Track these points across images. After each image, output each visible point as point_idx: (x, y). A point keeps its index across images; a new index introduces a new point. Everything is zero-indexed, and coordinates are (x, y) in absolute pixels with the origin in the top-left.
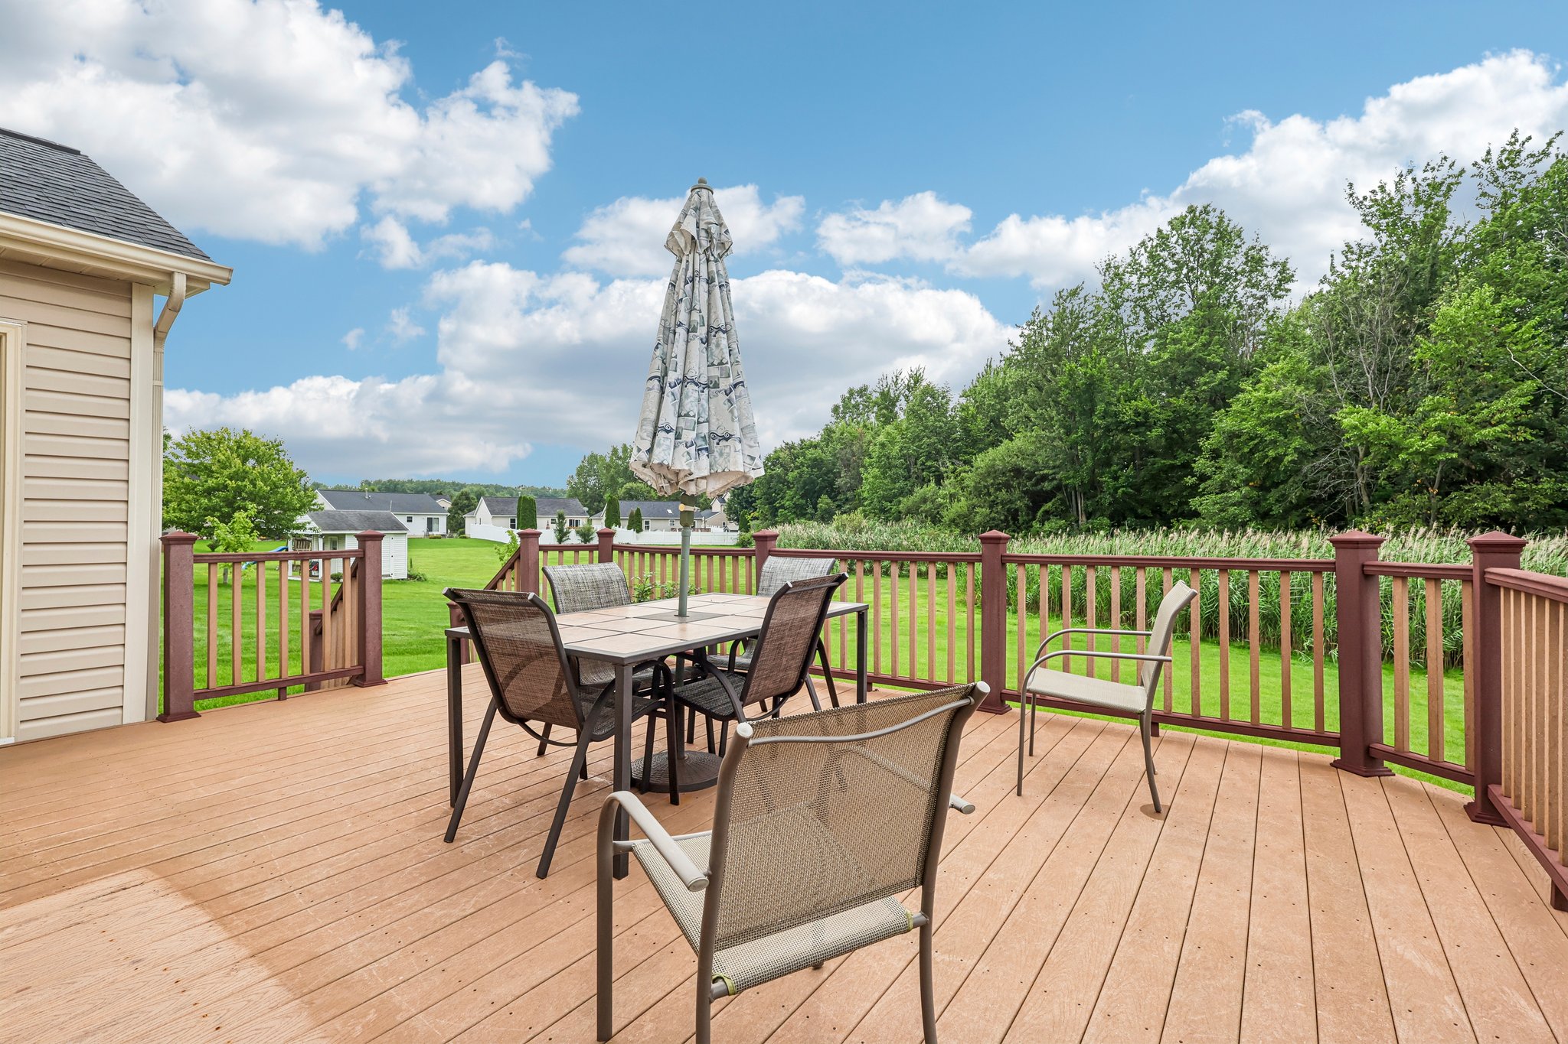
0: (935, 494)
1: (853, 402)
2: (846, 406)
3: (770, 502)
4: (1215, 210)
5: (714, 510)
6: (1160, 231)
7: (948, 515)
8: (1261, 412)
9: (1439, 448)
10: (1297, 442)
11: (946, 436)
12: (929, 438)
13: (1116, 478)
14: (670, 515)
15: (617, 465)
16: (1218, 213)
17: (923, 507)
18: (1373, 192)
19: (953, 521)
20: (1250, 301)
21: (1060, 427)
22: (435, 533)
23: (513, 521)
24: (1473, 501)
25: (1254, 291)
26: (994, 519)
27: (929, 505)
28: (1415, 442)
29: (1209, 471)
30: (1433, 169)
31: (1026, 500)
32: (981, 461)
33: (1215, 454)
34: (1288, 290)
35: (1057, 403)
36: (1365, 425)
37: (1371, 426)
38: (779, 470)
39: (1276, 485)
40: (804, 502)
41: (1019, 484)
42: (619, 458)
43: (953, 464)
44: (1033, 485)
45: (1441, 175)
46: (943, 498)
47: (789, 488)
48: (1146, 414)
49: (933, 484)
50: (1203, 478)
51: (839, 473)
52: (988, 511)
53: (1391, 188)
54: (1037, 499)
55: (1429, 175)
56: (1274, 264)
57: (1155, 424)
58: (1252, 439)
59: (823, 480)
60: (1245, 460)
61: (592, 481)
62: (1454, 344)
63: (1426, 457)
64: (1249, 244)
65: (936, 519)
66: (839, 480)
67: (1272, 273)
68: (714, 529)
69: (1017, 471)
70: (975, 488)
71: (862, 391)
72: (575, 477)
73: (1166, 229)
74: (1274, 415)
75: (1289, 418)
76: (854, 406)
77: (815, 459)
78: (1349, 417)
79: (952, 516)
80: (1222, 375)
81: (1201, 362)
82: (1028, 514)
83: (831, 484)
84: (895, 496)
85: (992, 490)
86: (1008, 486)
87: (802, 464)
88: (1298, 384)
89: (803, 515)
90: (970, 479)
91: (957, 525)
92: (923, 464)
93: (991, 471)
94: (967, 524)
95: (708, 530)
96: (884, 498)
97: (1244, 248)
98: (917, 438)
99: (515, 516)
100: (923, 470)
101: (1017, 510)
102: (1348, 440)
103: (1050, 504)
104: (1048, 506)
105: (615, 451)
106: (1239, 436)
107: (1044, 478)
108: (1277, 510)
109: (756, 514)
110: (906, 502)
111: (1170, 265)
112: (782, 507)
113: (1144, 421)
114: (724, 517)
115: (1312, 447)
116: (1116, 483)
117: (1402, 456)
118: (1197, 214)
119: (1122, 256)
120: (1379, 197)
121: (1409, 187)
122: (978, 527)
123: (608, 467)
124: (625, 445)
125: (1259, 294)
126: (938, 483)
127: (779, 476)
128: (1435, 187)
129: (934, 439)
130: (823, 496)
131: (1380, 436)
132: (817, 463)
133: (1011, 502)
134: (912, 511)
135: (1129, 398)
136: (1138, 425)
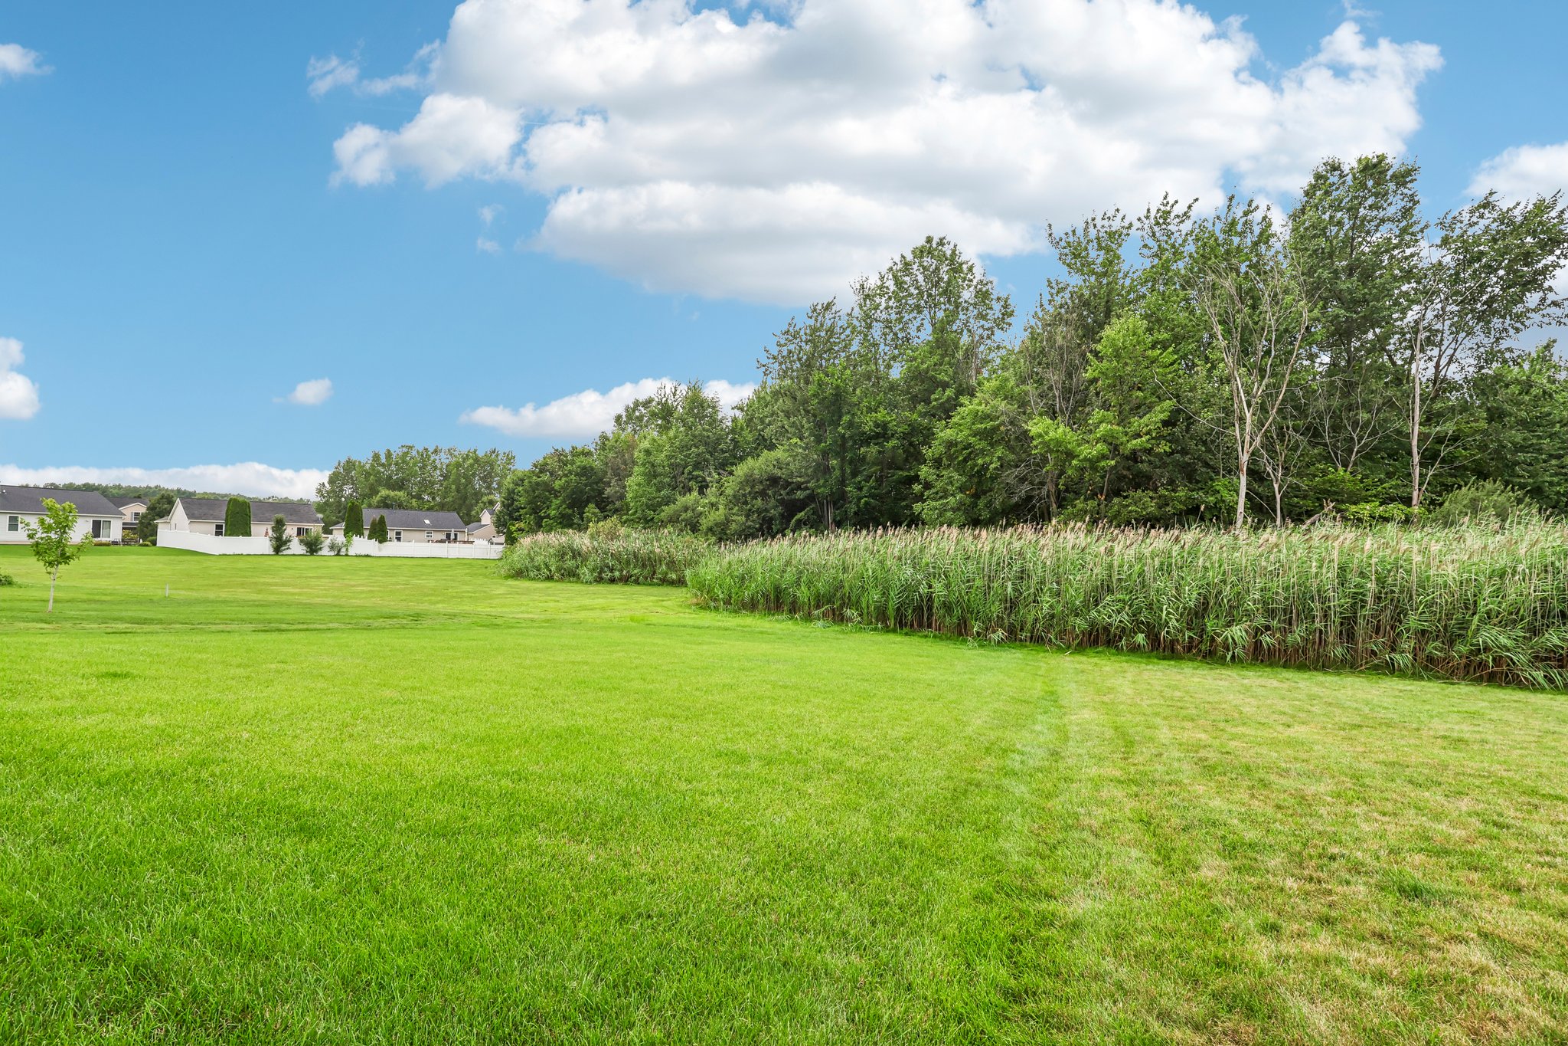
0: (697, 502)
1: (637, 414)
2: (629, 417)
3: (535, 511)
4: (949, 243)
5: (483, 523)
6: (903, 257)
7: (705, 523)
8: (973, 424)
9: (1104, 457)
10: (1000, 451)
11: (713, 446)
12: (697, 447)
13: (860, 489)
14: (427, 526)
15: (379, 472)
16: (952, 246)
17: (684, 516)
18: (1066, 234)
19: (710, 529)
20: (980, 331)
21: (810, 435)
22: (103, 539)
23: (219, 527)
24: (1128, 506)
25: (982, 322)
26: (749, 527)
27: (689, 514)
28: (1087, 451)
29: (933, 478)
30: (1109, 218)
31: (780, 509)
32: (741, 470)
33: (938, 463)
34: (1010, 324)
35: (807, 412)
36: (1047, 433)
37: (1052, 434)
38: (546, 477)
39: (985, 493)
40: (570, 511)
41: (775, 493)
42: (383, 465)
43: (719, 474)
44: (788, 494)
45: (1116, 225)
46: (704, 507)
47: (556, 497)
48: (885, 425)
49: (695, 494)
50: (928, 486)
51: (609, 483)
52: (744, 518)
53: (1080, 232)
54: (791, 508)
55: (1106, 223)
56: (998, 299)
57: (893, 435)
58: (965, 448)
59: (593, 490)
60: (961, 467)
61: (348, 490)
62: (1115, 363)
63: (1093, 463)
64: (978, 277)
65: (694, 528)
66: (609, 490)
67: (997, 306)
68: (477, 542)
69: (774, 481)
70: (734, 496)
71: (647, 403)
72: (327, 485)
73: (909, 257)
74: (983, 426)
75: (995, 429)
76: (637, 417)
77: (584, 468)
78: (1037, 426)
79: (710, 524)
80: (949, 392)
81: (933, 379)
82: (781, 523)
83: (601, 492)
84: (660, 504)
85: (749, 499)
86: (763, 494)
87: (570, 472)
88: (1005, 399)
89: (570, 526)
90: (731, 485)
91: (714, 534)
92: (690, 473)
93: (749, 480)
94: (723, 532)
95: (472, 542)
96: (648, 507)
97: (975, 283)
98: (685, 447)
99: (222, 522)
100: (690, 480)
101: (771, 519)
102: (1036, 447)
103: (803, 513)
104: (800, 515)
105: (376, 457)
106: (956, 445)
107: (799, 487)
108: (985, 515)
109: (522, 525)
110: (667, 511)
111: (913, 290)
112: (548, 517)
113: (882, 433)
114: (493, 529)
115: (1012, 457)
116: (857, 494)
117: (1074, 462)
118: (934, 246)
119: (873, 281)
120: (1071, 239)
121: (1093, 233)
122: (733, 535)
123: (368, 474)
124: (389, 451)
125: (987, 326)
126: (701, 492)
127: (545, 483)
128: (1111, 235)
129: (702, 449)
130: (591, 505)
131: (1059, 443)
132: (586, 471)
133: (766, 510)
134: (673, 520)
135: (870, 410)
136: (877, 436)
